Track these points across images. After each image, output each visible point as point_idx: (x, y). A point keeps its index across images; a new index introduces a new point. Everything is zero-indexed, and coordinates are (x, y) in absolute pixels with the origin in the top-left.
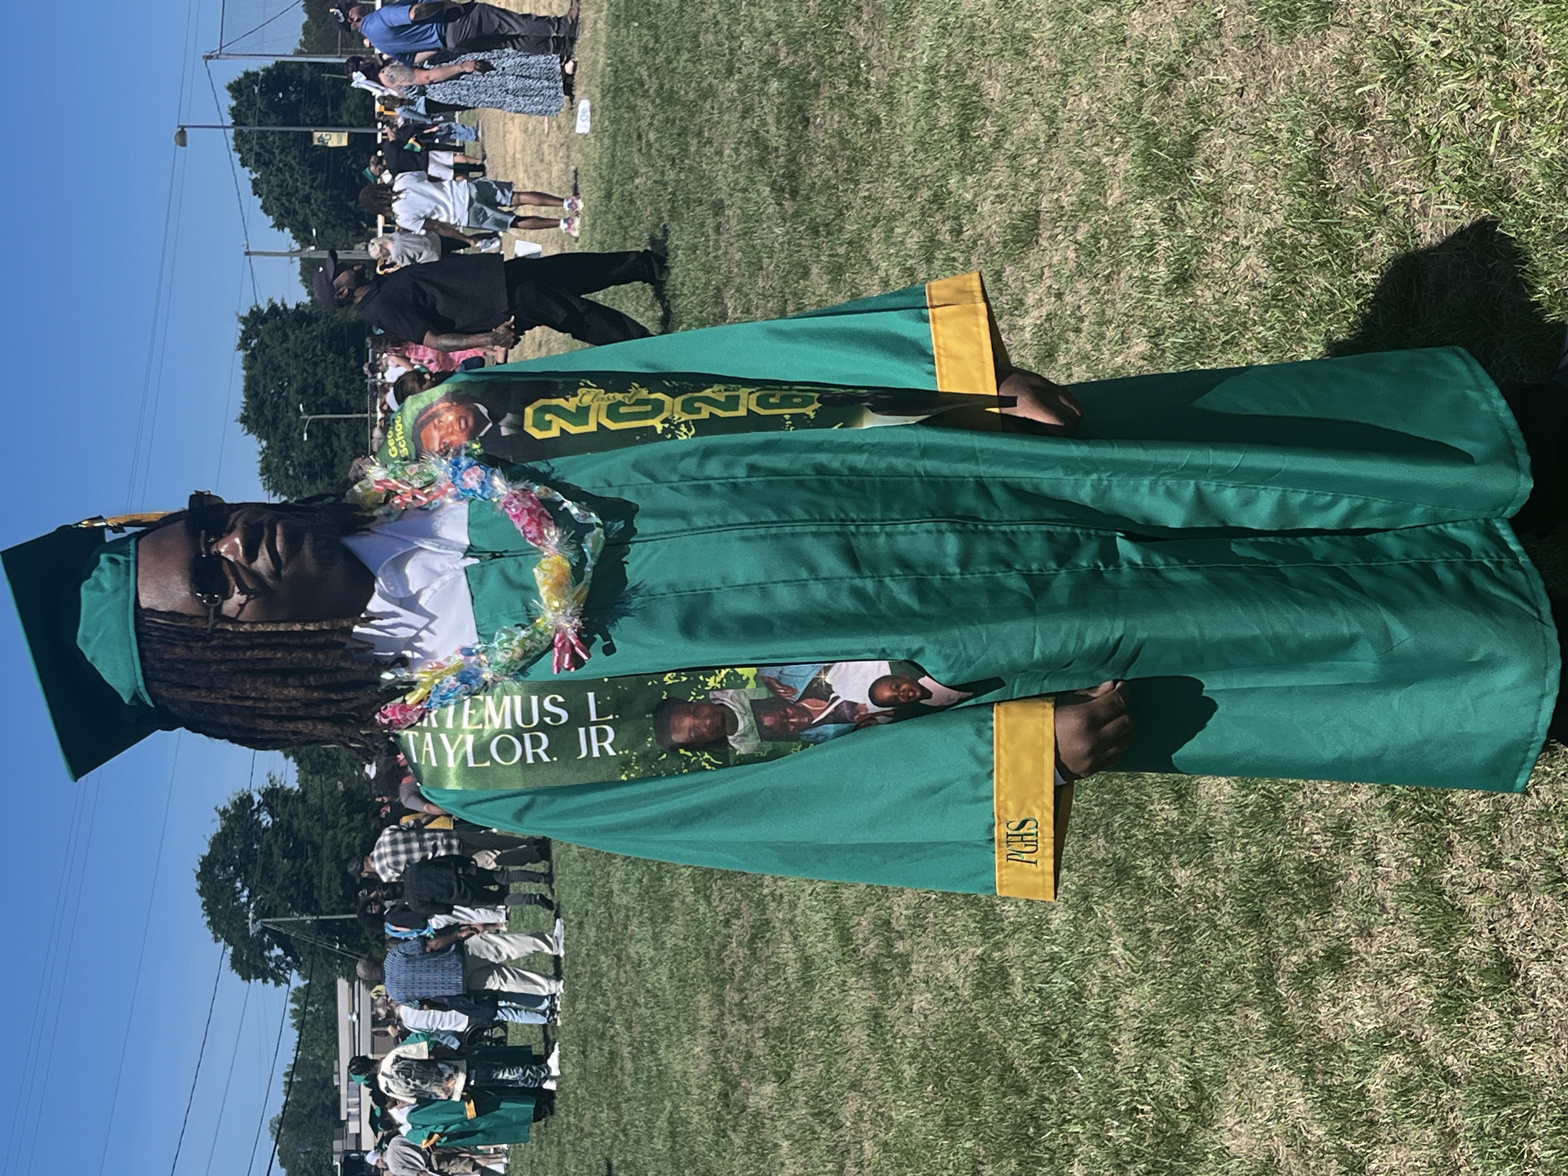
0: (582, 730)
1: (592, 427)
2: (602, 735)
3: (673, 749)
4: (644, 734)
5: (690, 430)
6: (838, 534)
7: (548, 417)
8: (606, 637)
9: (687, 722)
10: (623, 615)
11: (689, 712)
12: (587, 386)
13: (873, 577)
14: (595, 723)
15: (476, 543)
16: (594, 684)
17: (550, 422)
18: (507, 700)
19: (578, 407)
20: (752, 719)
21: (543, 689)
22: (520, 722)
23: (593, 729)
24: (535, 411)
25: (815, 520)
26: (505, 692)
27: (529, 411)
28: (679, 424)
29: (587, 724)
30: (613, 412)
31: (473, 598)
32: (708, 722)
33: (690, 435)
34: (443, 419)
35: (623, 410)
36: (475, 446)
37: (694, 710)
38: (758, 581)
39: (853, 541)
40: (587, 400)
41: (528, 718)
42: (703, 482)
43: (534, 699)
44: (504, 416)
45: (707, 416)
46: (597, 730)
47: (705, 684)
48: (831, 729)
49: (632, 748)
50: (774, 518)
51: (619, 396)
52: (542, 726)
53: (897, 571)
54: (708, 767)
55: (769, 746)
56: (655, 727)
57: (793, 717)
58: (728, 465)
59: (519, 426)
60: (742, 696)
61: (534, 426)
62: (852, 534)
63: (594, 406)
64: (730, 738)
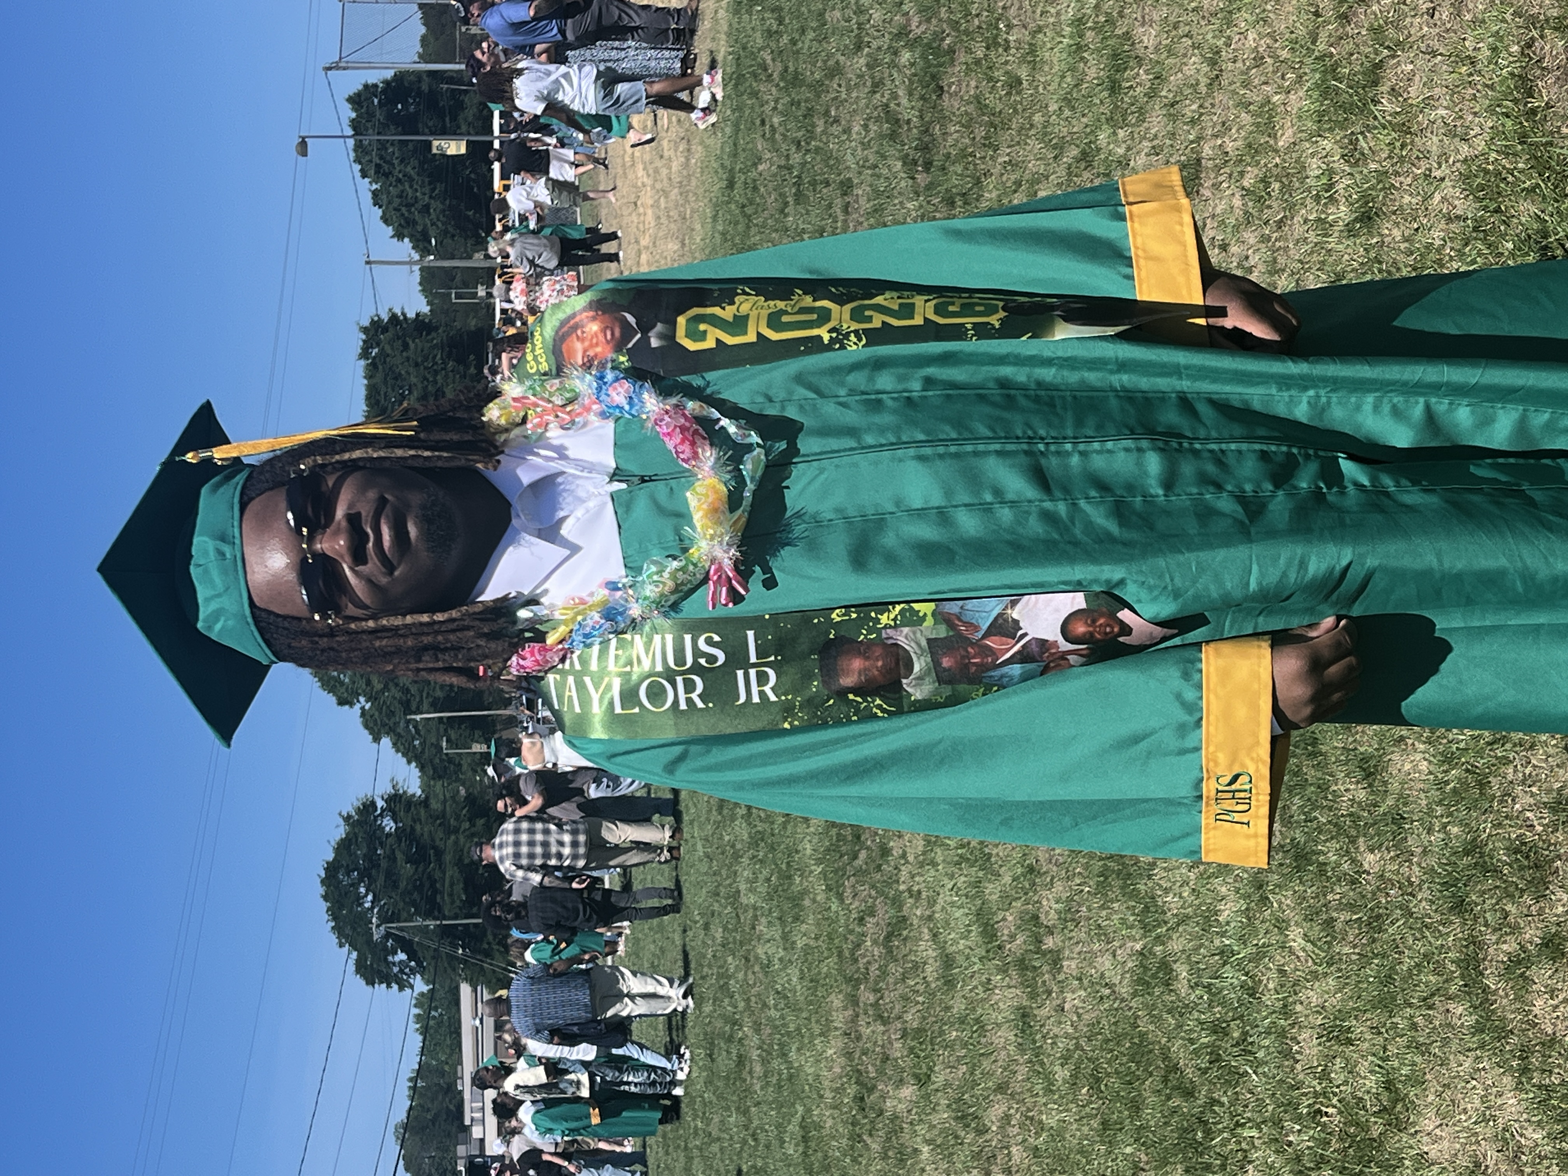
0: (740, 673)
1: (751, 337)
2: (762, 679)
3: (842, 694)
4: (808, 677)
5: (860, 340)
6: (1026, 453)
7: (702, 327)
8: (767, 569)
9: (857, 664)
10: (788, 544)
11: (860, 653)
12: (744, 293)
13: (1065, 500)
14: (754, 665)
15: (623, 466)
16: (754, 622)
17: (705, 332)
18: (657, 638)
19: (735, 315)
20: (929, 659)
21: (696, 627)
22: (671, 664)
23: (752, 672)
24: (688, 321)
25: (1001, 438)
26: (655, 630)
27: (681, 320)
28: (848, 334)
29: (746, 666)
30: (774, 321)
31: (619, 527)
32: (880, 664)
33: (861, 344)
34: (587, 329)
35: (785, 319)
36: (622, 359)
37: (864, 650)
38: (937, 505)
39: (1043, 461)
40: (745, 308)
41: (680, 659)
42: (873, 397)
43: (688, 638)
44: (654, 326)
45: (879, 325)
46: (757, 672)
47: (878, 621)
48: (1016, 670)
49: (796, 692)
50: (954, 435)
51: (781, 305)
52: (696, 669)
53: (1093, 493)
54: (880, 714)
55: (947, 691)
56: (821, 670)
57: (974, 658)
58: (901, 379)
59: (670, 336)
60: (919, 635)
61: (686, 336)
62: (1042, 452)
63: (753, 314)
64: (904, 681)
